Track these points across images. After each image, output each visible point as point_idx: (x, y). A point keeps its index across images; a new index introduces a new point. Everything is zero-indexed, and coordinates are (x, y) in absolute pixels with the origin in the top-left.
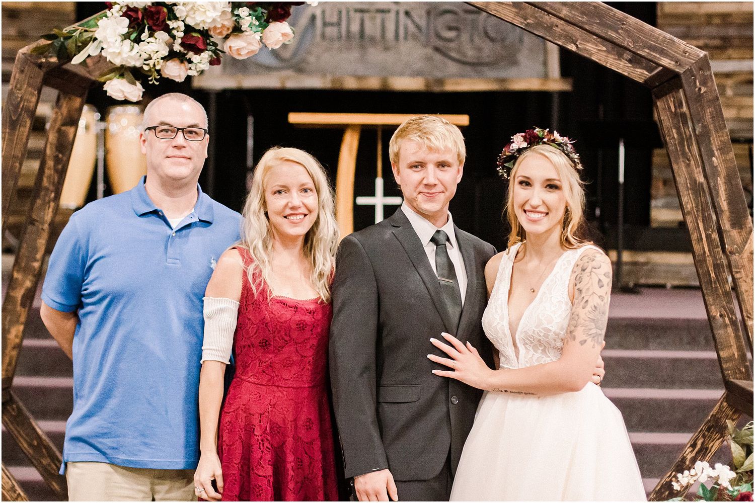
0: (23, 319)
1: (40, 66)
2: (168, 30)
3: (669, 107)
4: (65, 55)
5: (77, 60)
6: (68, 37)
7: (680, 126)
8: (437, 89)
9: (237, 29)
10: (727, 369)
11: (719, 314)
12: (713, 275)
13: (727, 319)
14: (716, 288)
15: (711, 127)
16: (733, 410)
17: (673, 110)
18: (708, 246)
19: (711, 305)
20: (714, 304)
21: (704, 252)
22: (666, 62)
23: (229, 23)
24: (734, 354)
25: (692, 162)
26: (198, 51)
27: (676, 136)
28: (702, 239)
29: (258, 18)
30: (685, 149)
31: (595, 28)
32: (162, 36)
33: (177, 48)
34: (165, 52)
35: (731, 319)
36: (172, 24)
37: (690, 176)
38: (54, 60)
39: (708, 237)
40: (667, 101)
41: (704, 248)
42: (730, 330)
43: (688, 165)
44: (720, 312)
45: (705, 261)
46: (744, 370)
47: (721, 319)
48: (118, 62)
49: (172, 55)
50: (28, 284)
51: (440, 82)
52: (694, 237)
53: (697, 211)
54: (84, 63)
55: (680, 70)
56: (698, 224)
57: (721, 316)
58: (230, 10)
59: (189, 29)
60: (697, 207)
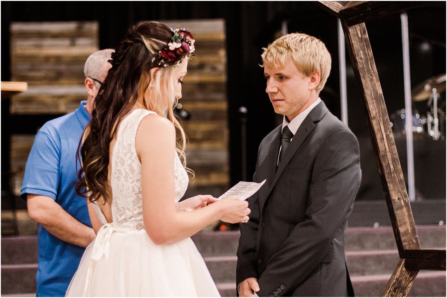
3: (357, 34)
7: (365, 49)
10: (405, 241)
11: (397, 197)
12: (392, 167)
13: (402, 201)
14: (394, 177)
16: (410, 273)
17: (360, 36)
18: (388, 144)
19: (392, 191)
20: (394, 190)
21: (386, 149)
24: (408, 229)
25: (374, 78)
27: (363, 57)
28: (383, 138)
30: (369, 67)
35: (405, 202)
37: (374, 89)
39: (387, 136)
40: (356, 28)
41: (385, 146)
42: (405, 210)
43: (372, 80)
44: (398, 196)
45: (386, 155)
46: (415, 241)
47: (398, 201)
52: (378, 137)
53: (379, 116)
56: (380, 127)
57: (399, 199)
60: (379, 113)
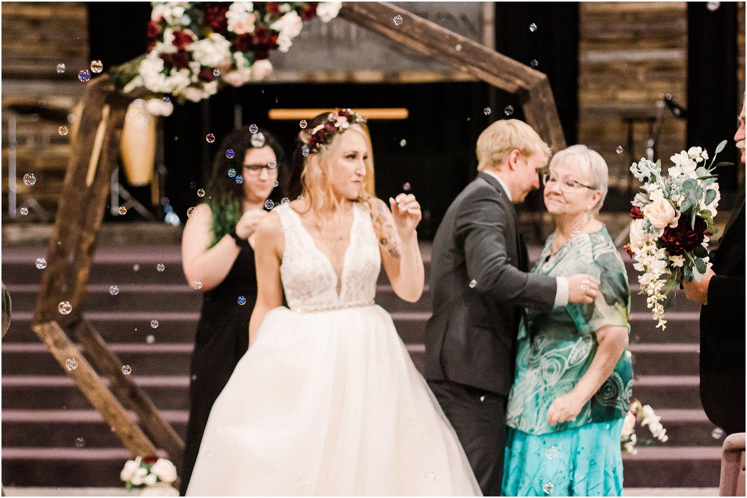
0: (88, 263)
1: (103, 92)
2: (188, 67)
4: (120, 85)
5: (128, 88)
6: (122, 73)
8: (393, 80)
9: (234, 67)
15: (550, 126)
22: (519, 82)
23: (228, 62)
26: (208, 81)
29: (248, 59)
31: (473, 61)
32: (185, 72)
33: (195, 79)
34: (187, 82)
36: (192, 64)
38: (112, 88)
48: (155, 89)
49: (192, 85)
50: (91, 239)
51: (396, 74)
54: (133, 91)
55: (528, 87)
58: (229, 54)
59: (203, 68)
